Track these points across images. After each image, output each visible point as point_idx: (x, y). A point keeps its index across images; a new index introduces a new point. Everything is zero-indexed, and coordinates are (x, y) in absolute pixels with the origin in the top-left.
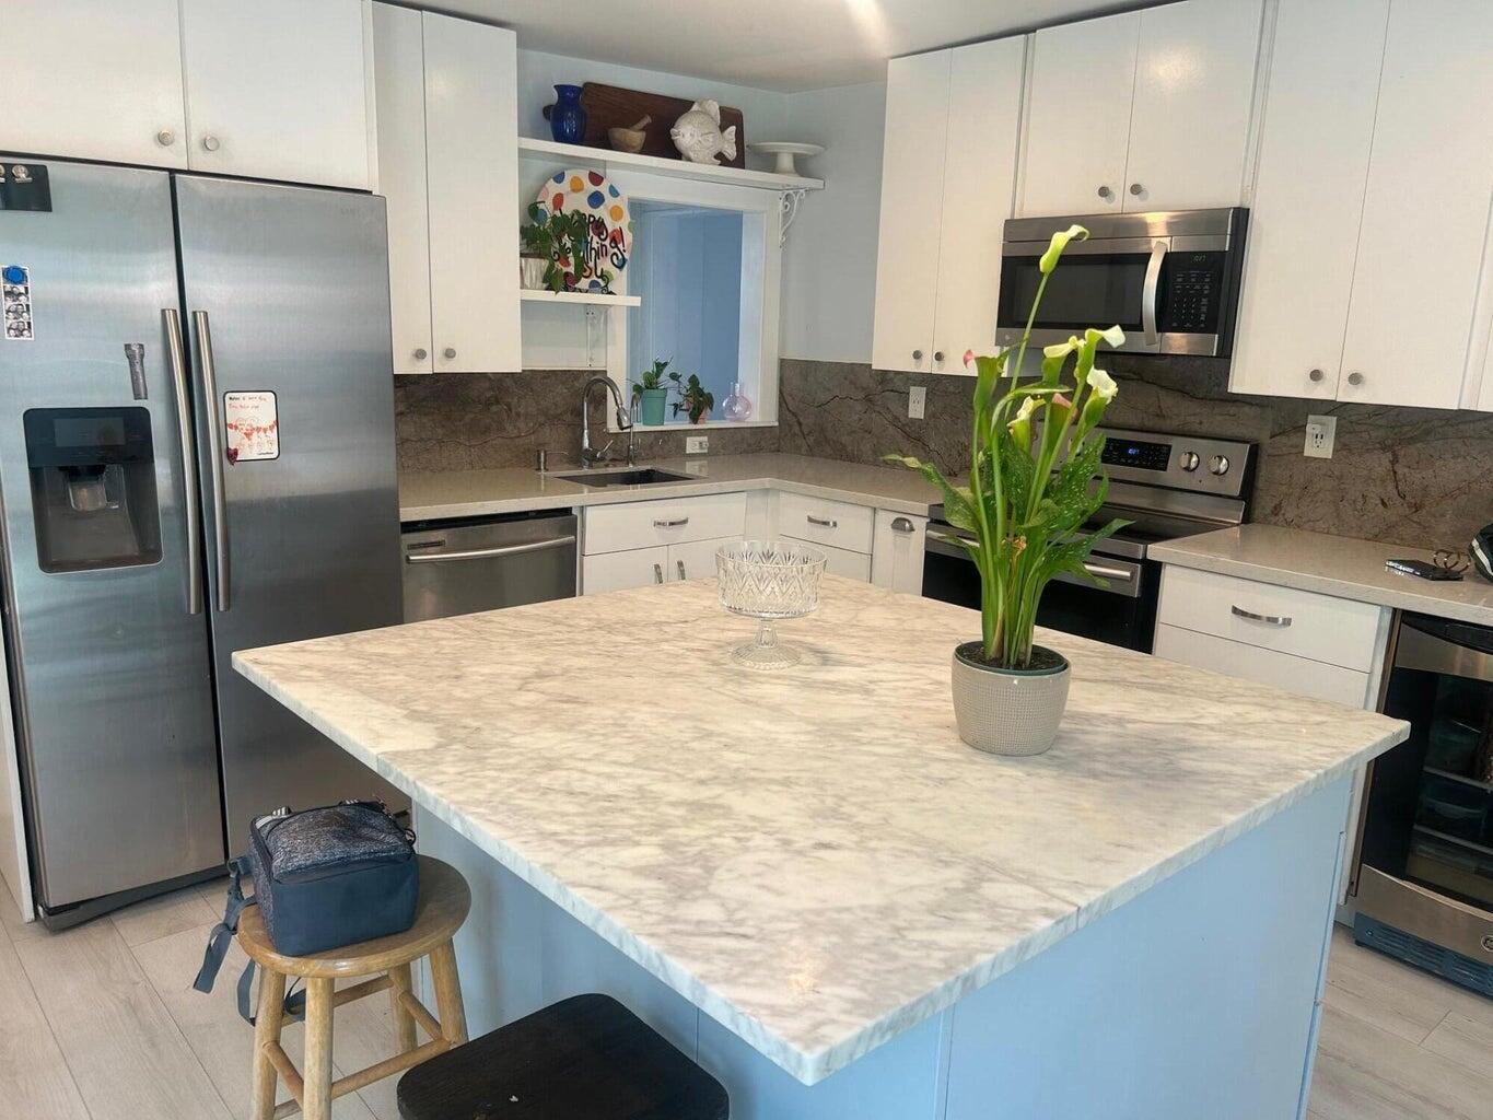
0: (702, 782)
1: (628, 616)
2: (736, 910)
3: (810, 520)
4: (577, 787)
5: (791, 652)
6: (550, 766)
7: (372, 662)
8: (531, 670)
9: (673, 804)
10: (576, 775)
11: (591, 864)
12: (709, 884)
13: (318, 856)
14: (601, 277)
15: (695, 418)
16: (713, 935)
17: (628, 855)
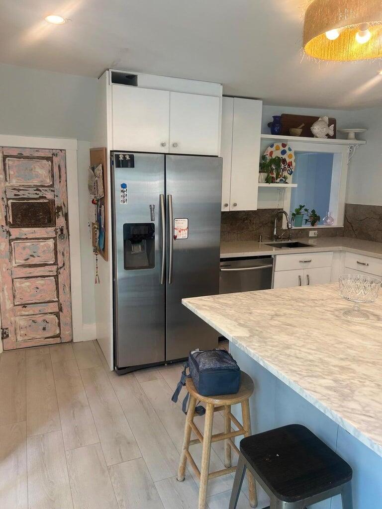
0: (342, 359)
1: (302, 296)
2: (365, 407)
3: (358, 262)
4: (299, 355)
5: (366, 315)
6: (288, 347)
7: (223, 305)
8: (273, 313)
9: (334, 366)
10: (297, 351)
11: (310, 383)
12: (353, 396)
13: (212, 366)
14: (284, 177)
15: (313, 224)
16: (358, 414)
17: (322, 381)
